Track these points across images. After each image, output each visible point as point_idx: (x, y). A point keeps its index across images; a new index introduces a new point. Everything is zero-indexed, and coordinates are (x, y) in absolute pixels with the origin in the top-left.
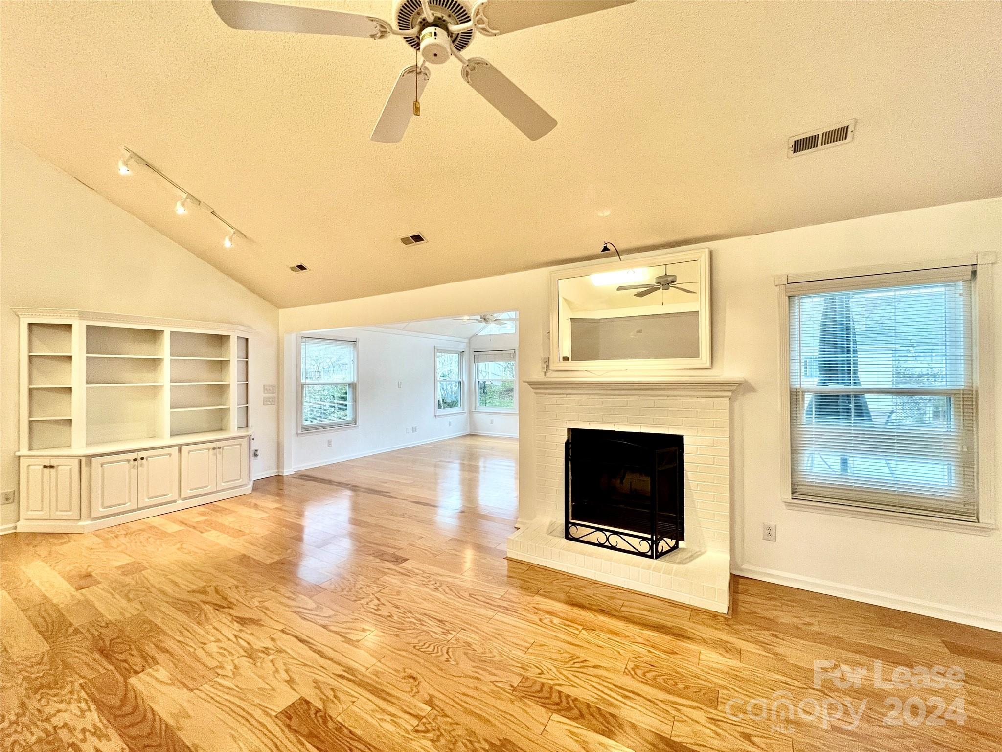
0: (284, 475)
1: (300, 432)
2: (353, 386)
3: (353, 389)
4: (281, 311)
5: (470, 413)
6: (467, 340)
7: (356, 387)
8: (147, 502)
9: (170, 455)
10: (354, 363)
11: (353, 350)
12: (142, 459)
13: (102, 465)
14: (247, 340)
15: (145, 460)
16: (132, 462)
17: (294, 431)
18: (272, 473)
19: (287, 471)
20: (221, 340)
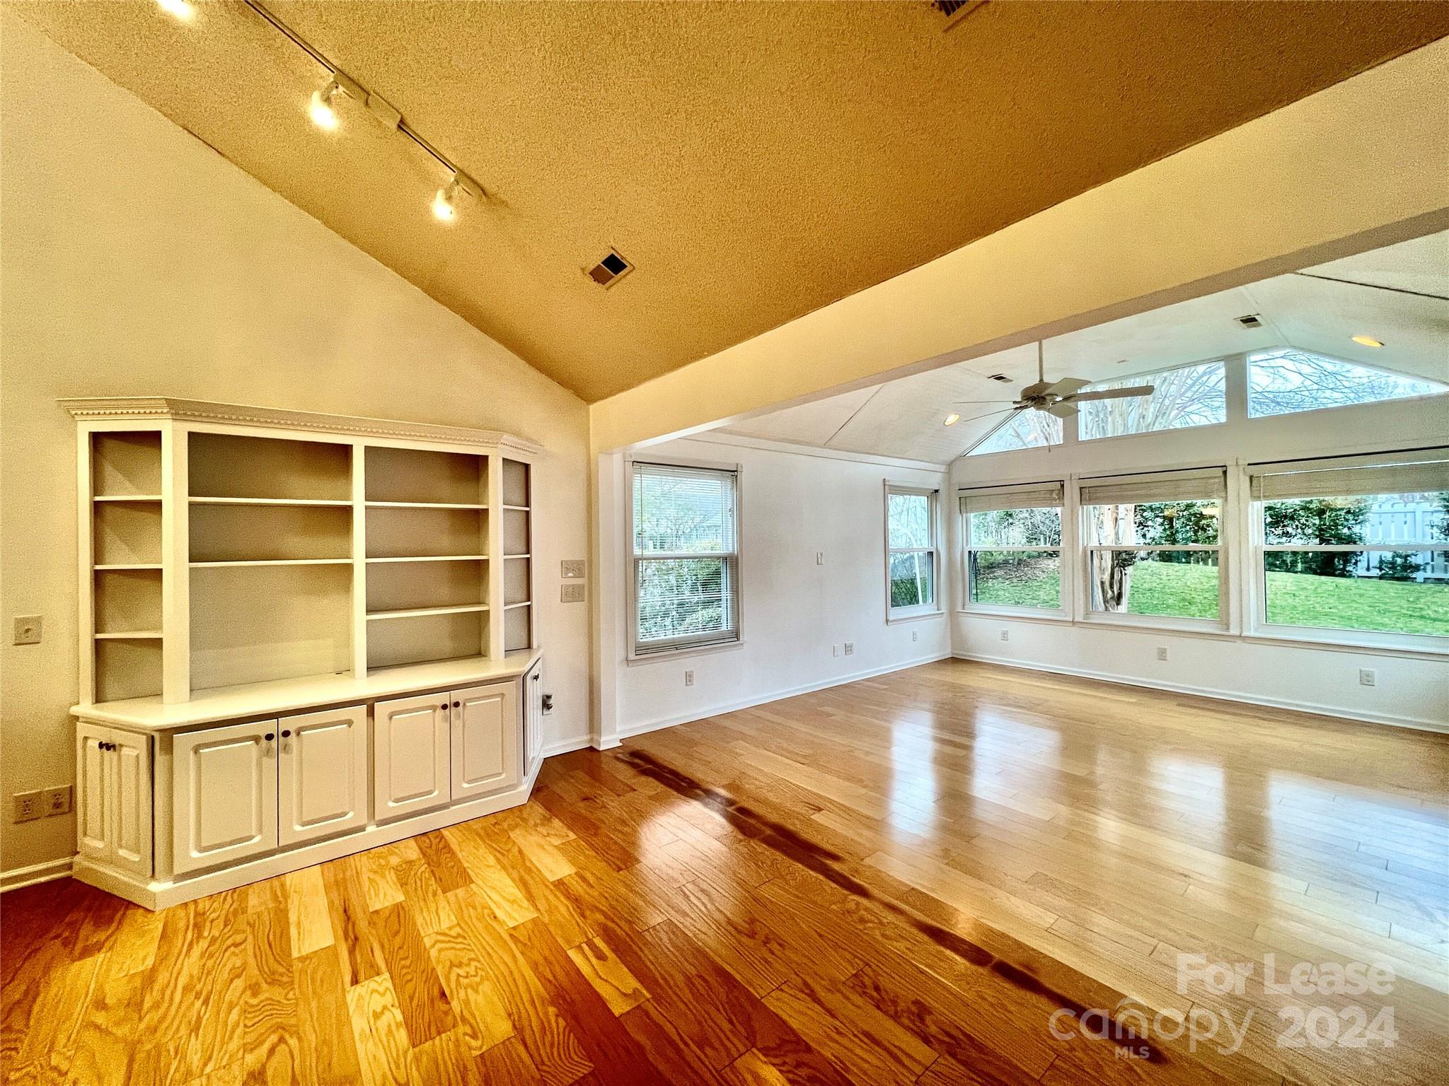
0: (601, 749)
1: (632, 656)
2: (732, 561)
3: (732, 567)
4: (592, 407)
5: (953, 614)
6: (943, 468)
7: (737, 563)
8: (300, 831)
9: (349, 723)
10: (732, 516)
11: (732, 488)
12: (286, 734)
13: (196, 750)
14: (527, 467)
15: (293, 735)
16: (264, 742)
17: (620, 654)
18: (577, 742)
19: (608, 741)
20: (473, 466)
